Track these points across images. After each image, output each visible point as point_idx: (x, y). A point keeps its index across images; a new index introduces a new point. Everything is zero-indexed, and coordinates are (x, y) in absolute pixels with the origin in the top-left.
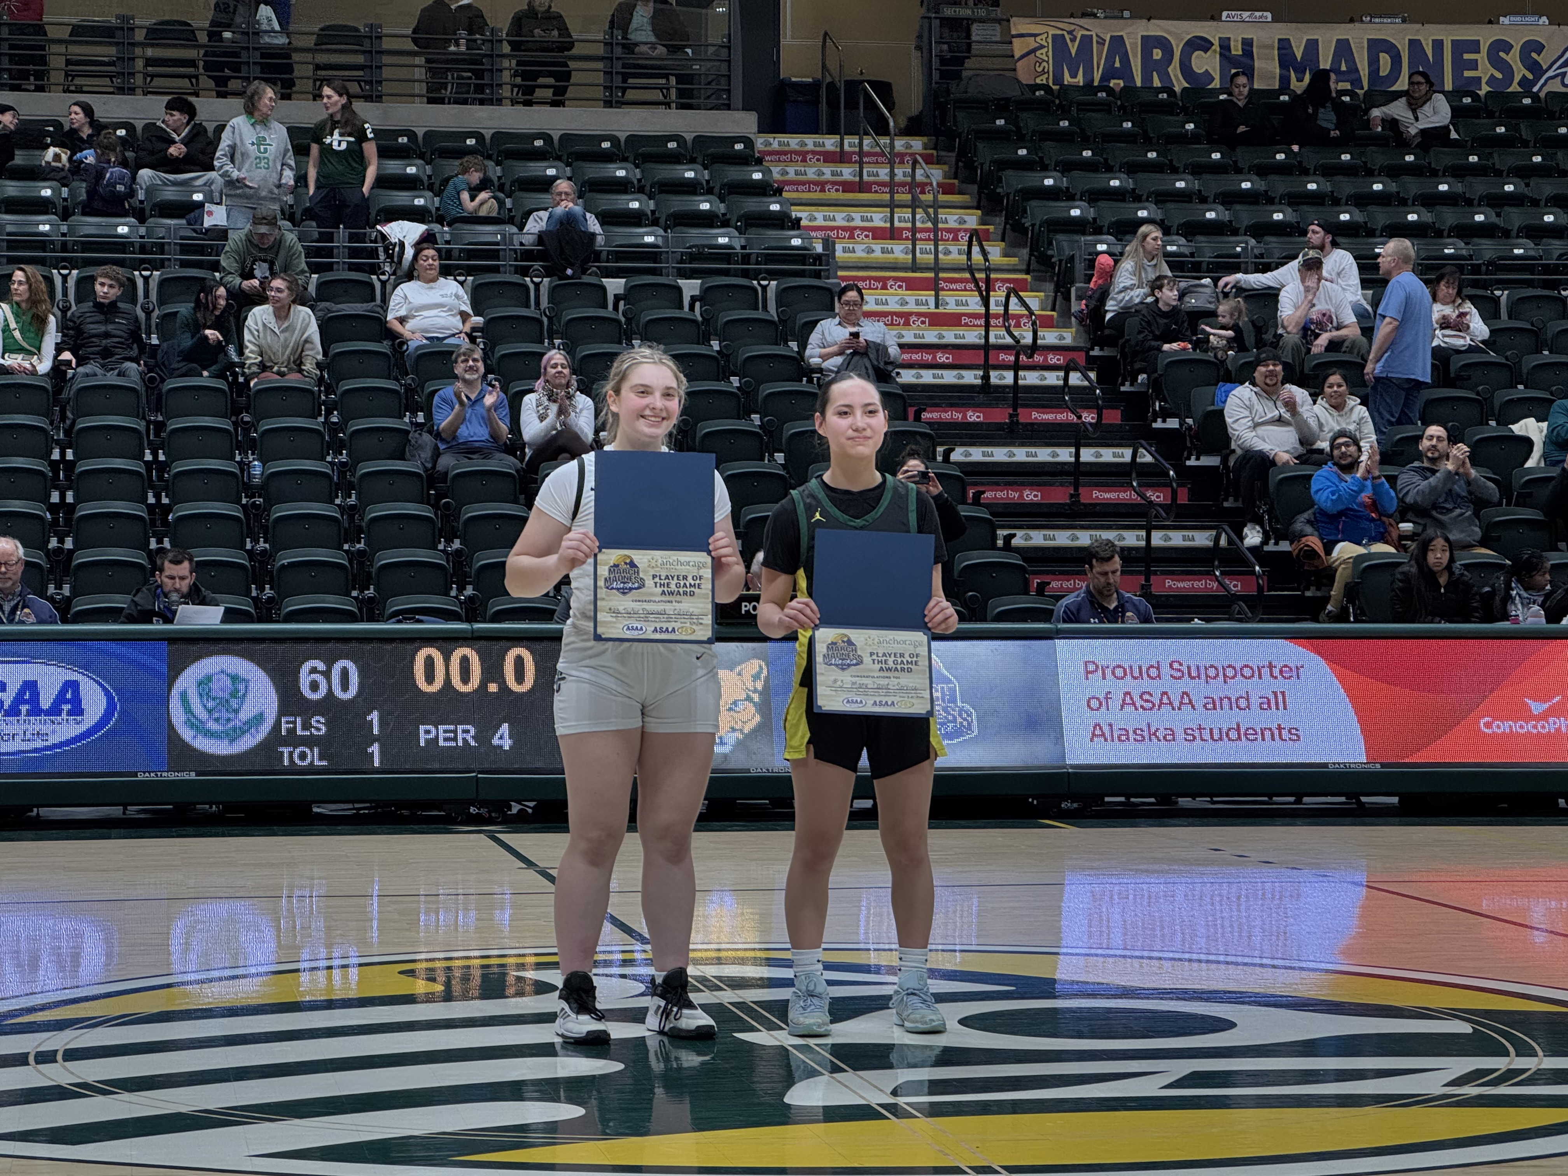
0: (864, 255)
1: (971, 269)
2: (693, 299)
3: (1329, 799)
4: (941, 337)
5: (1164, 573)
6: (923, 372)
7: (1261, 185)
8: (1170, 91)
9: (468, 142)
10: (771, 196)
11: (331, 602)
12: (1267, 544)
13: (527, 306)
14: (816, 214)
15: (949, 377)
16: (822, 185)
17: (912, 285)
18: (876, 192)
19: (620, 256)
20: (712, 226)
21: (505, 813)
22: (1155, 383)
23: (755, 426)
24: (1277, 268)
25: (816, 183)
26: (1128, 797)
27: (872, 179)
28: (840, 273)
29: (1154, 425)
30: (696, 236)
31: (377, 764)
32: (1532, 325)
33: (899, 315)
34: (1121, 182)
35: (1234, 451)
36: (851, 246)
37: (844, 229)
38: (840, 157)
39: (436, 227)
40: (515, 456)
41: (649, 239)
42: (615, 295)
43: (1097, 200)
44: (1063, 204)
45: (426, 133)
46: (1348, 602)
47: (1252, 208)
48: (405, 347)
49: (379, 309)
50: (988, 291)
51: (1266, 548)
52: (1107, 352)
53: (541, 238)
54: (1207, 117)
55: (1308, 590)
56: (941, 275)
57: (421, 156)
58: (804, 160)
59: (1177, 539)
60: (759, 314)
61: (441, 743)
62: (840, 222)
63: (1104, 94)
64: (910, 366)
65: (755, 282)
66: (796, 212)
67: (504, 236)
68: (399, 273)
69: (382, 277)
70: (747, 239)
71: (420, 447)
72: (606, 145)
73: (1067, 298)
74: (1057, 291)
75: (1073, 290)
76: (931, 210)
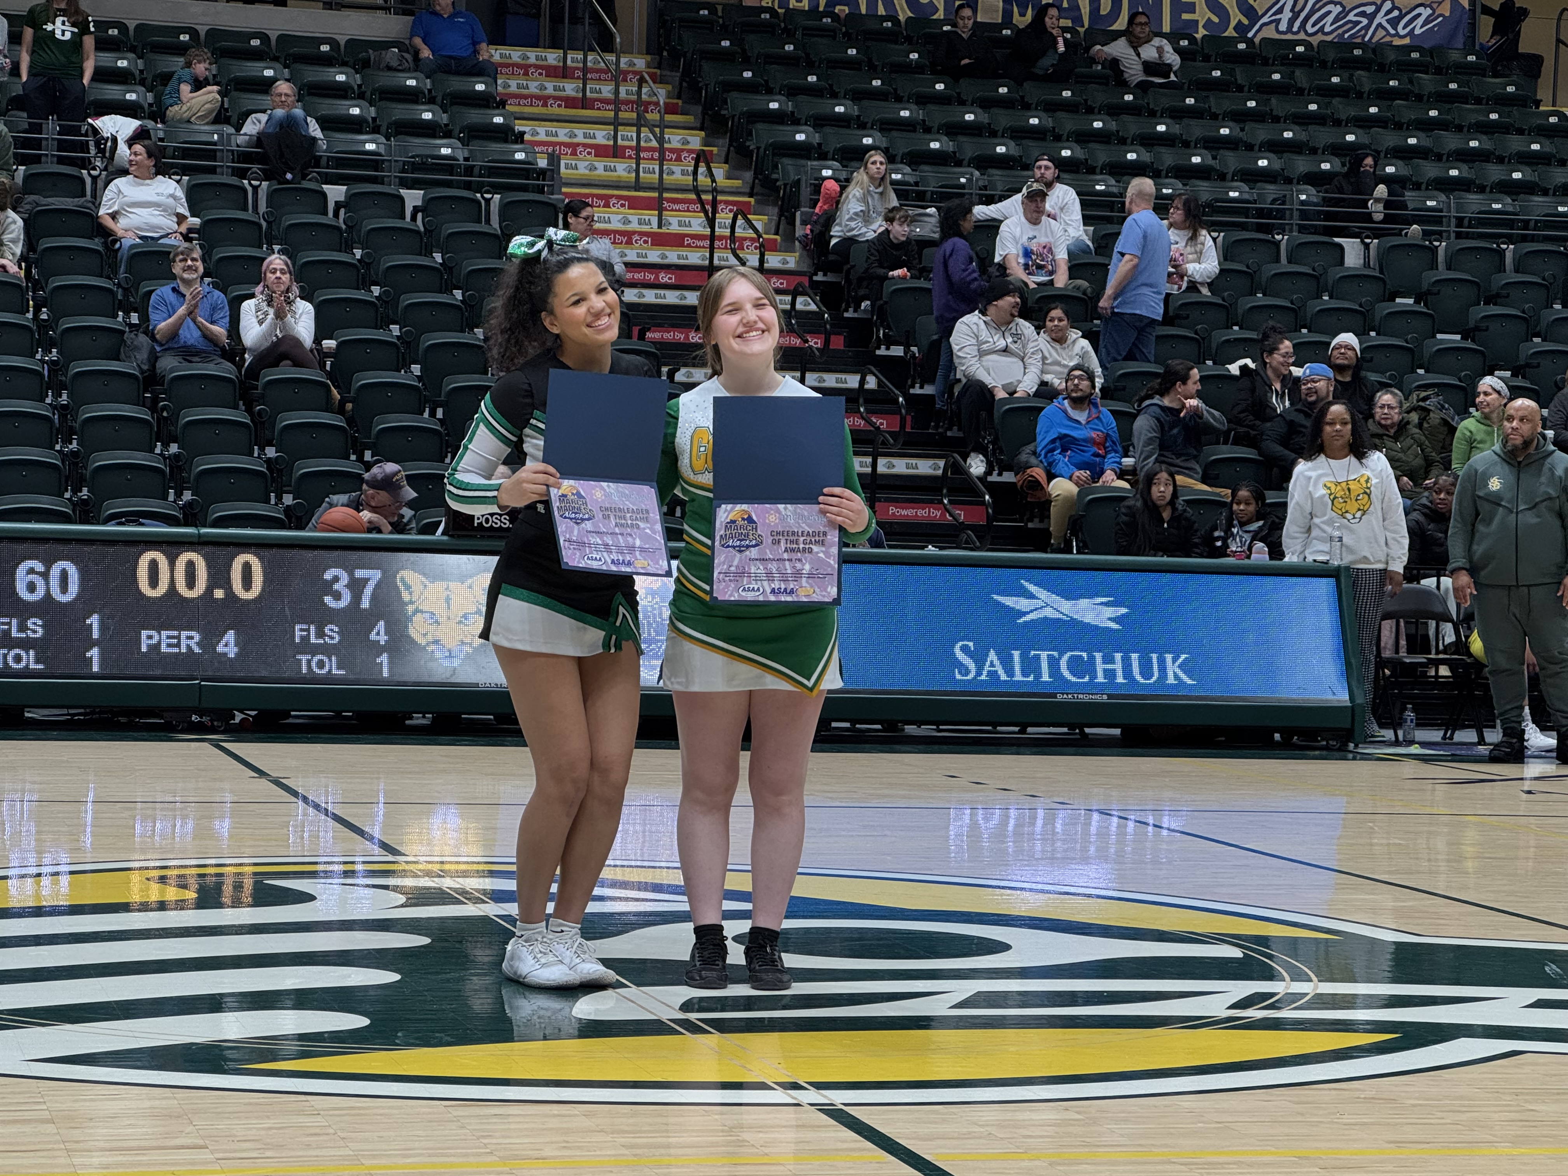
0: (587, 172)
1: (696, 190)
2: (416, 210)
3: (1052, 729)
4: (664, 257)
5: (887, 500)
6: (645, 292)
7: (985, 118)
8: (894, 19)
9: (182, 37)
10: (494, 108)
11: (45, 502)
12: (991, 474)
13: (245, 209)
14: (539, 129)
15: (671, 297)
16: (544, 100)
17: (634, 204)
18: (599, 109)
19: (340, 162)
20: (434, 136)
21: (228, 723)
22: (880, 310)
23: (479, 340)
24: (1000, 201)
25: (538, 98)
26: (853, 722)
27: (595, 95)
28: (564, 190)
29: (878, 352)
30: (418, 145)
31: (95, 668)
32: (1248, 267)
33: (622, 233)
34: (846, 108)
35: (959, 380)
36: (574, 163)
37: (566, 145)
38: (563, 72)
39: (150, 124)
40: (233, 362)
41: (371, 147)
42: (336, 202)
43: (822, 126)
44: (789, 128)
45: (138, 27)
46: (1071, 534)
47: (975, 139)
48: (117, 245)
49: (90, 205)
50: (715, 212)
51: (990, 479)
52: (830, 278)
53: (260, 140)
54: (930, 47)
55: (1032, 521)
56: (665, 195)
57: (133, 49)
58: (526, 74)
59: (900, 466)
60: (482, 228)
61: (164, 649)
62: (562, 138)
63: (829, 20)
64: (633, 285)
65: (478, 195)
66: (520, 126)
67: (221, 136)
68: (110, 169)
69: (92, 172)
70: (471, 151)
71: (137, 348)
72: (325, 48)
73: (793, 223)
74: (781, 215)
75: (798, 214)
76: (657, 130)
